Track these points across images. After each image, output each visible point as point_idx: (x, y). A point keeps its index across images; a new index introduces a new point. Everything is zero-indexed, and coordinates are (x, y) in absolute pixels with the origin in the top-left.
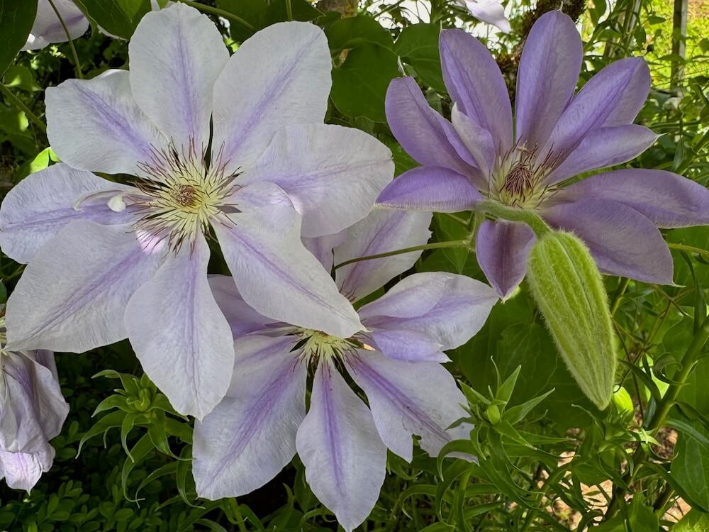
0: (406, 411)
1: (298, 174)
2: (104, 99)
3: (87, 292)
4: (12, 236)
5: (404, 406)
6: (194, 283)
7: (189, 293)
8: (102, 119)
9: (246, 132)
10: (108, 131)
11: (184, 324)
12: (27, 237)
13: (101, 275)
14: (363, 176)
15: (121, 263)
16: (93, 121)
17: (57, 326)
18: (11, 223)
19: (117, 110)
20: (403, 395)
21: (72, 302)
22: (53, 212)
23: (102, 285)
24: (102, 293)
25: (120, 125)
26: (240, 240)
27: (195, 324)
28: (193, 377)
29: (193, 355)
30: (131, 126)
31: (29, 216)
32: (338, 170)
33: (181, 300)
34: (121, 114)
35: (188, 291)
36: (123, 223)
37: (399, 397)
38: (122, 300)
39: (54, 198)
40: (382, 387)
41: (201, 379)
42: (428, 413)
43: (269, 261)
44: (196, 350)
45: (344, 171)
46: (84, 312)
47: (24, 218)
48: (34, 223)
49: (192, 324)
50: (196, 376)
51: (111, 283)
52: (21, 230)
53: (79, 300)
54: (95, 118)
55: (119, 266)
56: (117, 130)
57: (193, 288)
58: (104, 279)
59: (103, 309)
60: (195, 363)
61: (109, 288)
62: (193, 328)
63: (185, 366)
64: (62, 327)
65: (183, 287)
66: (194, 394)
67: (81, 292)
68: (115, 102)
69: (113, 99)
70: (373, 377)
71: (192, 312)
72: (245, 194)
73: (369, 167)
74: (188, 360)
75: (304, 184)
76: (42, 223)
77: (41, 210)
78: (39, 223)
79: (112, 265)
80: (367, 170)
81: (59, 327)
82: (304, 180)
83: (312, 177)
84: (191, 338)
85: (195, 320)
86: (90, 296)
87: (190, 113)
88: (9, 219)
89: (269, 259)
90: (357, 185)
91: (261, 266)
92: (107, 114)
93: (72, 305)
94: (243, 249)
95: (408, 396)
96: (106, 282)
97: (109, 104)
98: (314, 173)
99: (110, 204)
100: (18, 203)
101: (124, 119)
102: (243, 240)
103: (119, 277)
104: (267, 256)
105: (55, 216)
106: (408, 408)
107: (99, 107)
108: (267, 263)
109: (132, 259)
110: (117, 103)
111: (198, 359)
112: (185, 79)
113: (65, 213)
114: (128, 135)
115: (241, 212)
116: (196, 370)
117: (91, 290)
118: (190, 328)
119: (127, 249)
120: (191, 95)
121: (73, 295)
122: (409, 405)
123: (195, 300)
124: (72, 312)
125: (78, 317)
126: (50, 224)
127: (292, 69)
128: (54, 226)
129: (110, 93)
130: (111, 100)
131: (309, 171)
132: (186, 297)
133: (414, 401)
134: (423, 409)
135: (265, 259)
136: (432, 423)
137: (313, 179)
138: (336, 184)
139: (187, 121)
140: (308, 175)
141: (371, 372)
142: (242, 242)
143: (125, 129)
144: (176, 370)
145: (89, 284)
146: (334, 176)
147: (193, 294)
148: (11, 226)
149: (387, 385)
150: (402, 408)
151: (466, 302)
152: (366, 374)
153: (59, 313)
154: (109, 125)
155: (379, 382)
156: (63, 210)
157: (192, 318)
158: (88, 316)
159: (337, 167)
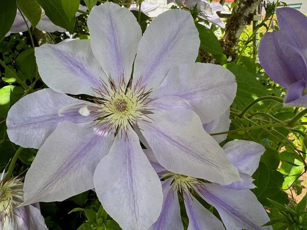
0: (233, 215)
1: (185, 91)
2: (68, 53)
3: (69, 164)
4: (17, 131)
5: (232, 213)
6: (129, 154)
7: (127, 160)
8: (69, 64)
9: (152, 69)
10: (73, 71)
11: (127, 179)
12: (27, 132)
13: (76, 153)
14: (220, 91)
15: (87, 146)
16: (65, 65)
17: (52, 186)
18: (15, 124)
19: (77, 60)
20: (230, 207)
21: (61, 170)
22: (42, 117)
23: (77, 159)
24: (77, 164)
25: (79, 67)
26: (154, 129)
27: (133, 179)
28: (135, 211)
29: (134, 197)
30: (86, 68)
31: (26, 119)
32: (208, 88)
33: (124, 165)
34: (80, 61)
35: (126, 159)
36: (85, 122)
37: (228, 208)
38: (88, 167)
39: (41, 108)
40: (218, 203)
41: (140, 211)
42: (244, 216)
43: (174, 141)
44: (135, 195)
45: (211, 88)
46: (67, 176)
47: (23, 121)
48: (30, 124)
49: (132, 179)
50: (136, 210)
51: (81, 157)
52: (23, 128)
53: (65, 169)
54: (65, 64)
55: (86, 147)
56: (78, 71)
57: (129, 158)
58: (78, 155)
59: (77, 173)
60: (135, 202)
61: (80, 161)
62: (132, 181)
63: (130, 204)
64: (55, 187)
65: (124, 157)
66: (135, 221)
67: (66, 164)
68: (75, 55)
69: (73, 53)
70: (212, 198)
71: (131, 172)
72: (155, 103)
73: (224, 86)
74: (131, 201)
75: (188, 96)
76: (36, 123)
77: (34, 116)
78: (34, 123)
79: (83, 146)
80: (223, 87)
81: (53, 187)
82: (187, 95)
83: (193, 93)
84: (132, 187)
85: (133, 177)
86: (70, 166)
87: (119, 60)
88: (13, 121)
89: (174, 139)
90: (218, 96)
91: (168, 143)
92: (71, 62)
93: (61, 172)
94: (155, 134)
95: (232, 207)
96: (79, 157)
97: (71, 56)
98: (194, 90)
99: (80, 112)
100: (19, 112)
101: (82, 64)
102: (155, 129)
103: (86, 154)
104: (172, 137)
105: (43, 119)
106: (234, 213)
107: (66, 57)
108: (172, 142)
109: (92, 143)
110: (77, 55)
111: (137, 200)
112: (115, 42)
113: (49, 117)
114: (84, 73)
115: (154, 113)
116: (136, 207)
117: (72, 162)
118: (131, 181)
119: (89, 136)
120: (119, 50)
121: (62, 166)
122: (234, 212)
123: (132, 164)
124: (60, 177)
125: (63, 180)
126: (41, 124)
127: (176, 34)
128: (44, 124)
129: (71, 51)
130: (72, 54)
131: (191, 90)
132: (126, 163)
133: (236, 209)
134: (241, 214)
135: (171, 139)
136: (248, 221)
137: (193, 94)
138: (206, 96)
139: (117, 65)
140: (191, 91)
141: (210, 195)
142: (155, 130)
143: (83, 70)
144: (125, 207)
145: (71, 159)
146: (205, 92)
147: (130, 161)
148: (15, 125)
149: (220, 202)
150: (231, 214)
151: (250, 154)
152: (208, 197)
153: (54, 178)
154: (73, 67)
155: (216, 201)
156: (49, 116)
157: (131, 175)
158: (69, 178)
159: (207, 86)
